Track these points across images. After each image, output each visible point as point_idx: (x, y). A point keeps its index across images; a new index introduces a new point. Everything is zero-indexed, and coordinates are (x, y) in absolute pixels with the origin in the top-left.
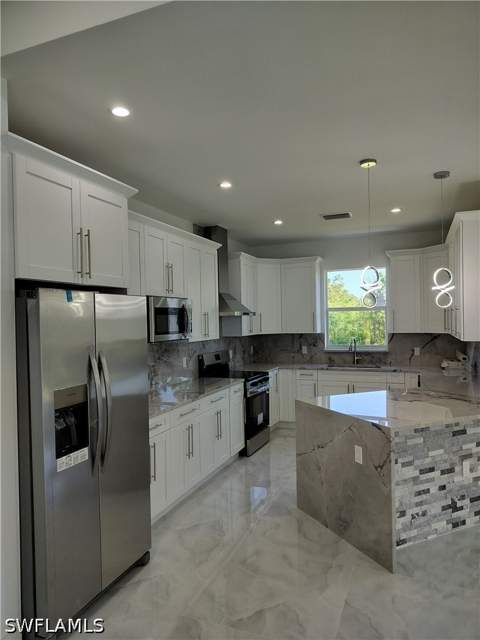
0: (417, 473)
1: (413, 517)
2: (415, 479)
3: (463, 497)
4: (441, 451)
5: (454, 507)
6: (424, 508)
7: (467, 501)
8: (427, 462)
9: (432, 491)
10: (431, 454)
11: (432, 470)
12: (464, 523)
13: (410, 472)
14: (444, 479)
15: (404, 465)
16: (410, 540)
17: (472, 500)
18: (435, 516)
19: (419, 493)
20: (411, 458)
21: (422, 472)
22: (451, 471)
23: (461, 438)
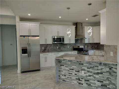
0: (69, 69)
1: (68, 77)
2: (68, 70)
3: (82, 79)
4: (76, 67)
5: (79, 80)
6: (71, 77)
7: (84, 80)
8: (71, 68)
9: (73, 74)
10: (72, 66)
11: (73, 70)
12: (82, 84)
13: (67, 69)
14: (76, 73)
15: (65, 67)
16: (67, 81)
17: (85, 80)
18: (73, 80)
19: (70, 73)
20: (67, 66)
21: (70, 69)
22: (78, 71)
23: (81, 65)
